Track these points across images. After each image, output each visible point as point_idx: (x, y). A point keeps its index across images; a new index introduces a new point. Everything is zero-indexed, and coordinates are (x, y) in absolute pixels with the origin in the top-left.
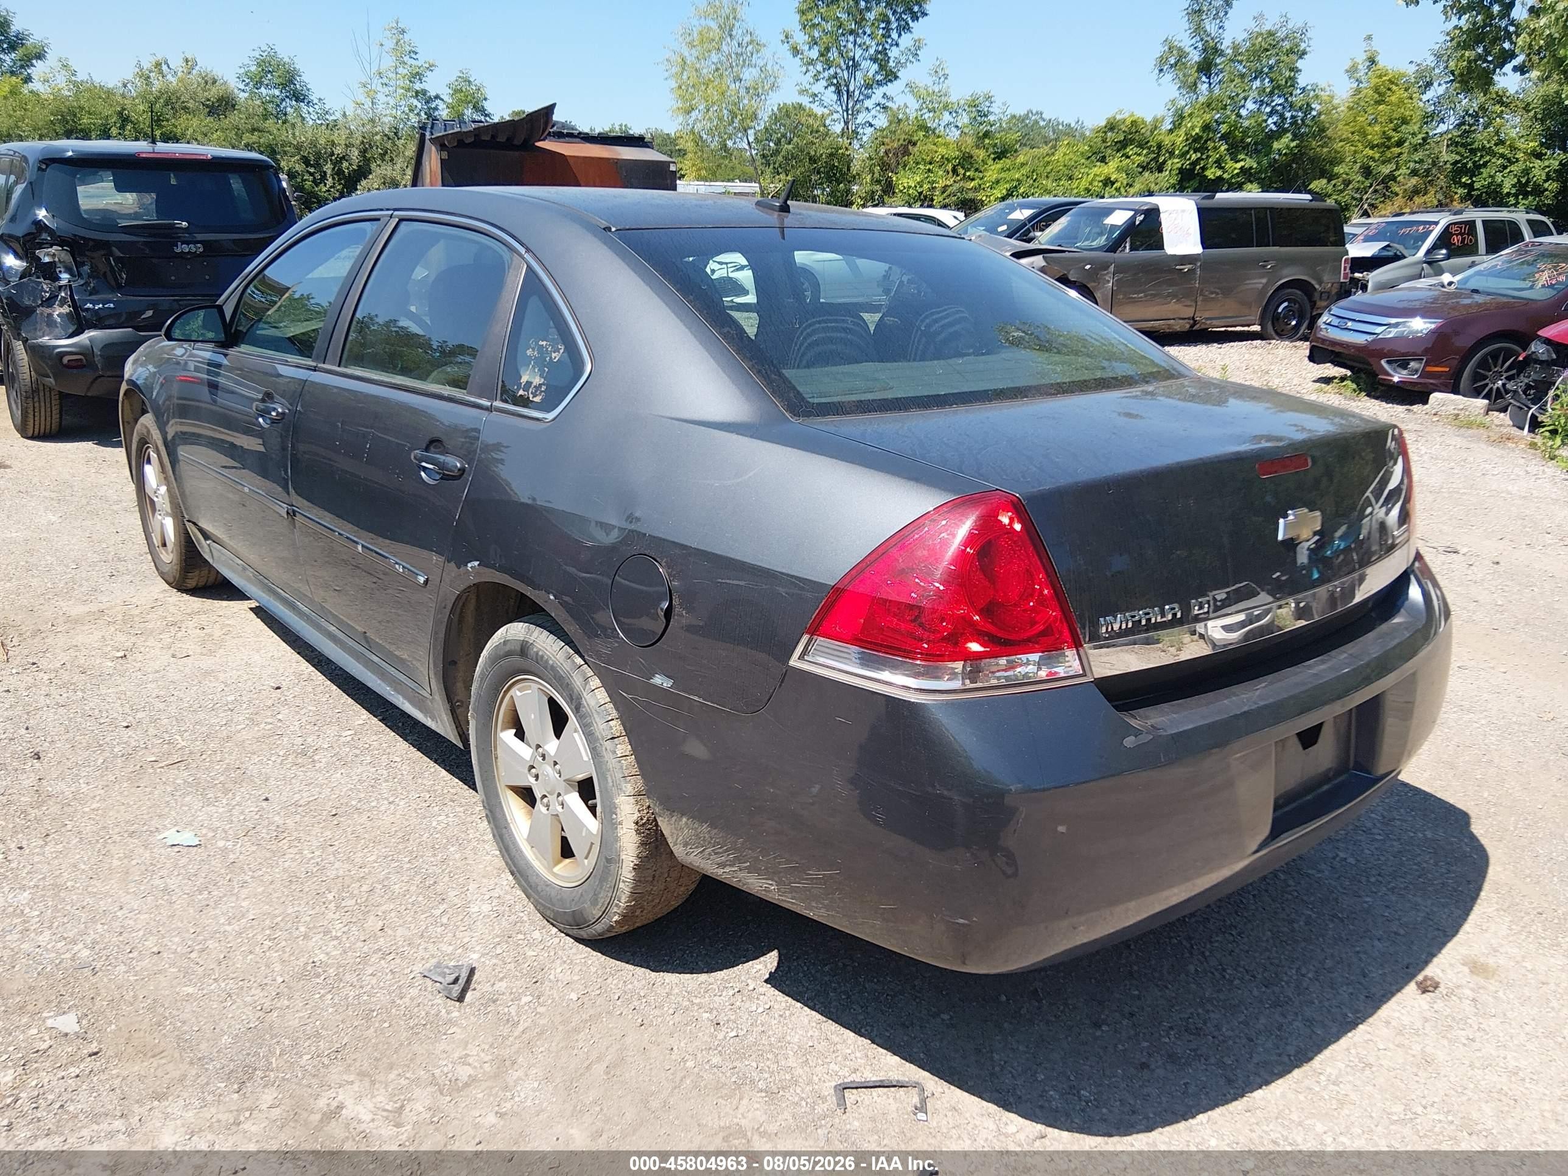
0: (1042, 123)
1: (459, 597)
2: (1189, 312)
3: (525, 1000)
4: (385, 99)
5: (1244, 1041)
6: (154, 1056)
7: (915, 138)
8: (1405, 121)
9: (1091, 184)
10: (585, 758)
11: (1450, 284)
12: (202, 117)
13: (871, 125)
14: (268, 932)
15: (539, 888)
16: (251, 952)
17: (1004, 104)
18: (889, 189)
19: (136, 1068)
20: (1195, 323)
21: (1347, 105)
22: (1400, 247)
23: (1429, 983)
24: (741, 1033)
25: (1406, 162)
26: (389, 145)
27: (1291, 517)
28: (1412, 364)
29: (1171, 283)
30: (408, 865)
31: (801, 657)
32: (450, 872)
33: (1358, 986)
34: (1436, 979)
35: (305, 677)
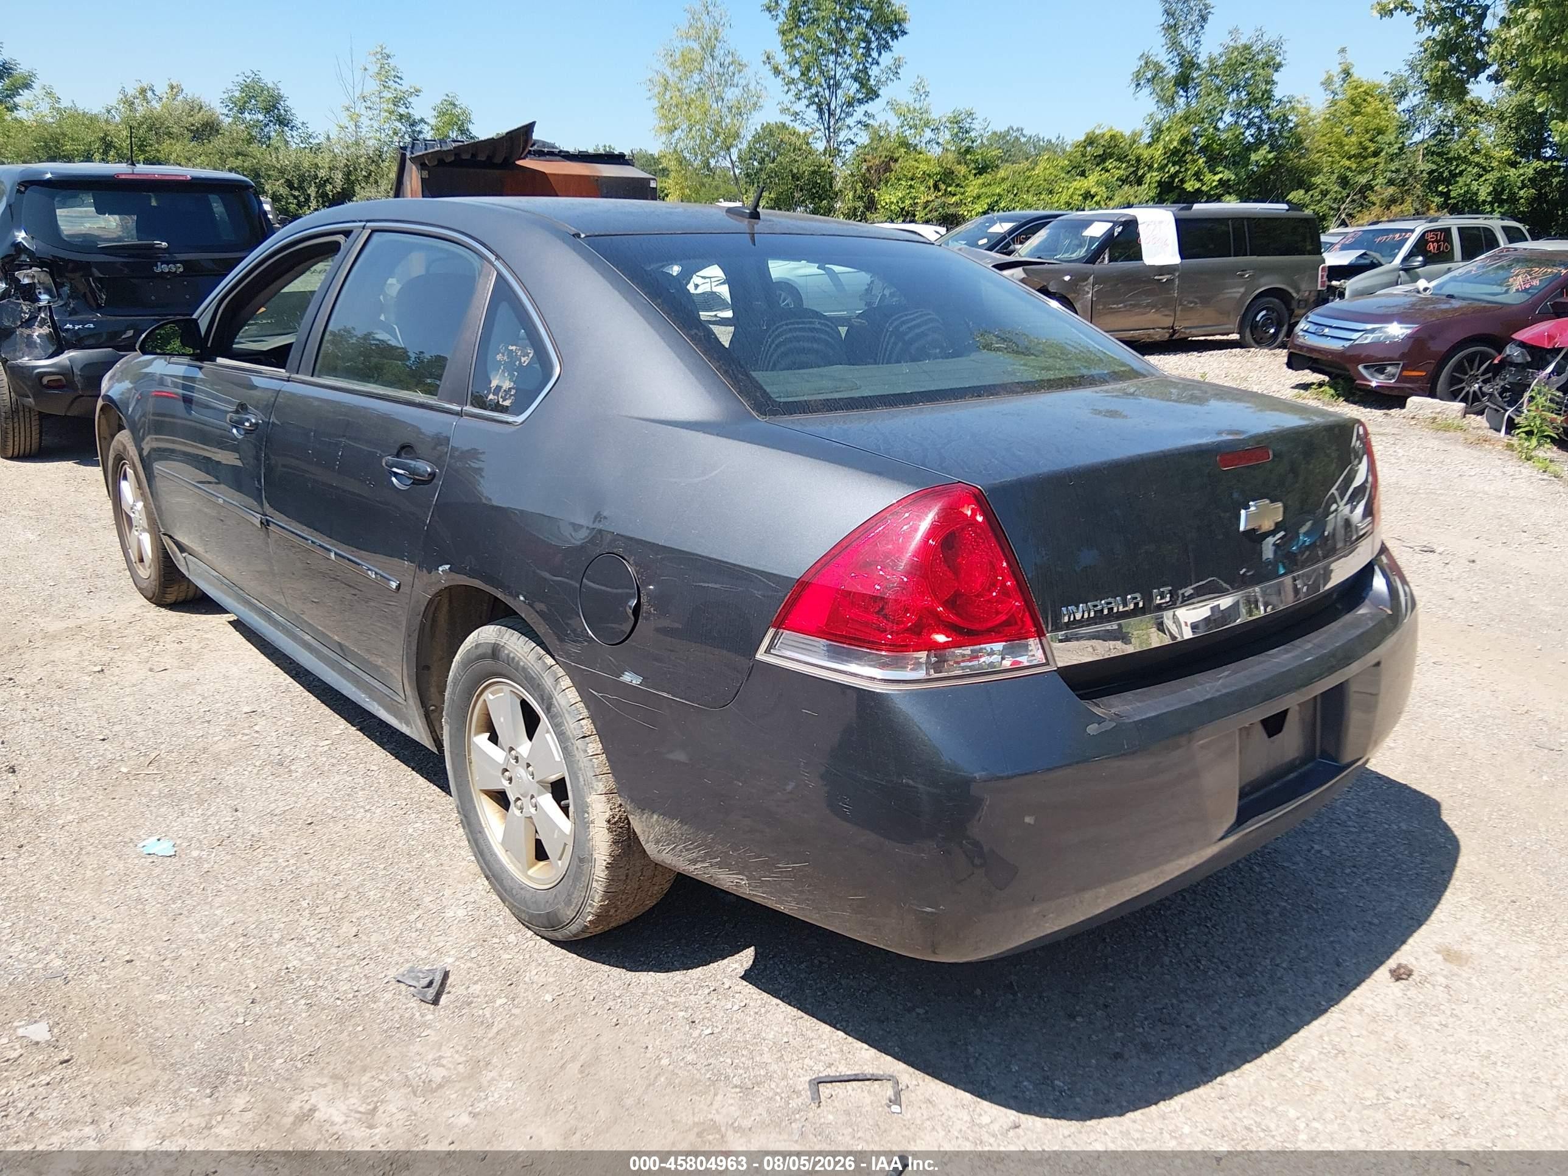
0: (1023, 140)
1: (431, 601)
2: (1168, 322)
3: (499, 1002)
4: (369, 123)
5: (1219, 1030)
6: (126, 1063)
7: (896, 155)
8: (1380, 132)
9: (1071, 197)
10: (558, 759)
11: (1426, 289)
12: (186, 141)
13: (853, 143)
14: (241, 939)
15: (514, 892)
16: (224, 959)
17: (985, 120)
18: (871, 205)
19: (108, 1075)
20: (1175, 332)
21: (1323, 117)
22: (1377, 255)
23: (1402, 970)
24: (716, 1031)
25: (1383, 172)
26: (373, 168)
27: (1252, 509)
28: (1389, 369)
29: (1149, 293)
30: (384, 872)
31: (768, 651)
32: (426, 878)
33: (1331, 974)
34: (1410, 967)
35: (283, 689)
